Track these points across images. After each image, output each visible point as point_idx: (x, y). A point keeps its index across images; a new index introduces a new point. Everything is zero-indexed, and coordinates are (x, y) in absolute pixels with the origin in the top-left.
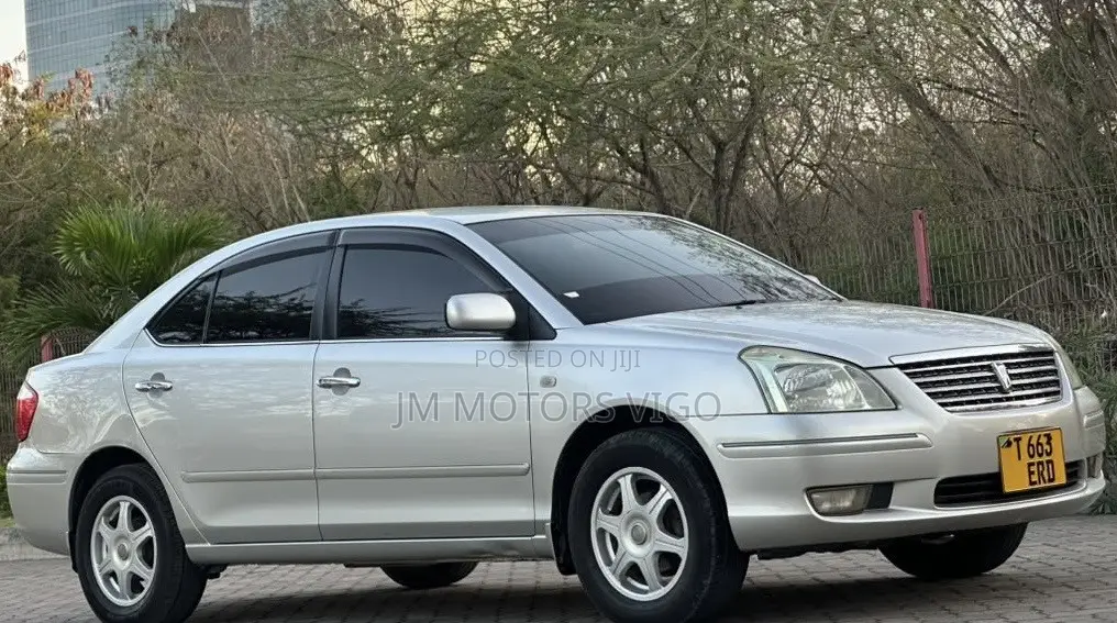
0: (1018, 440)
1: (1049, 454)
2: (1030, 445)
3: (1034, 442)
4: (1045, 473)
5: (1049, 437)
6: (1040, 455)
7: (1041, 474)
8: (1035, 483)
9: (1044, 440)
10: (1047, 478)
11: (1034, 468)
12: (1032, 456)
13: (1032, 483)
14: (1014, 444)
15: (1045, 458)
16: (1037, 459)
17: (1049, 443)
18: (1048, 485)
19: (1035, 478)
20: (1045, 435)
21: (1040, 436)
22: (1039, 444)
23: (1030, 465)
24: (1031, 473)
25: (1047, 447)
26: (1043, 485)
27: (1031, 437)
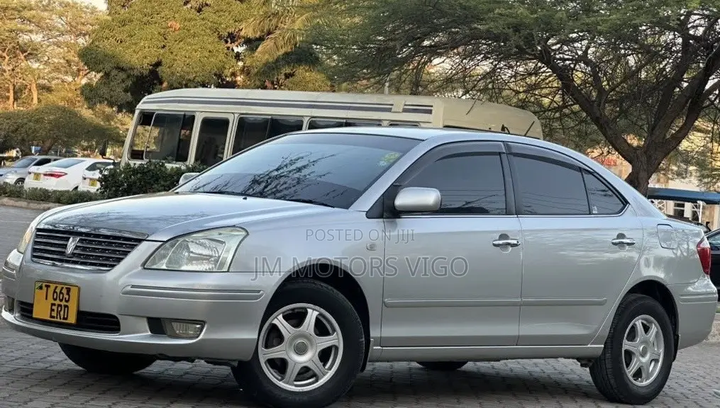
0: (48, 287)
1: (67, 301)
2: (55, 292)
3: (58, 291)
4: (62, 313)
5: (69, 290)
6: (61, 300)
7: (58, 312)
8: (53, 317)
9: (64, 291)
10: (62, 317)
11: (54, 307)
12: (55, 300)
13: (52, 317)
14: (45, 289)
15: (63, 303)
16: (57, 302)
17: (68, 294)
18: (62, 321)
19: (54, 314)
20: (67, 288)
21: (63, 288)
22: (61, 293)
23: (53, 305)
24: (52, 310)
25: (67, 297)
26: (58, 320)
27: (56, 287)
